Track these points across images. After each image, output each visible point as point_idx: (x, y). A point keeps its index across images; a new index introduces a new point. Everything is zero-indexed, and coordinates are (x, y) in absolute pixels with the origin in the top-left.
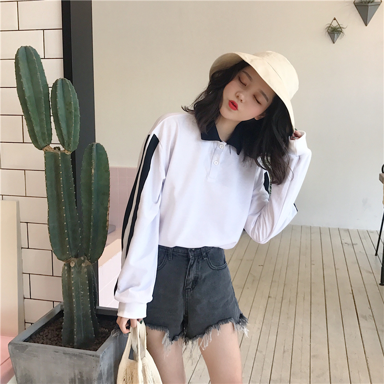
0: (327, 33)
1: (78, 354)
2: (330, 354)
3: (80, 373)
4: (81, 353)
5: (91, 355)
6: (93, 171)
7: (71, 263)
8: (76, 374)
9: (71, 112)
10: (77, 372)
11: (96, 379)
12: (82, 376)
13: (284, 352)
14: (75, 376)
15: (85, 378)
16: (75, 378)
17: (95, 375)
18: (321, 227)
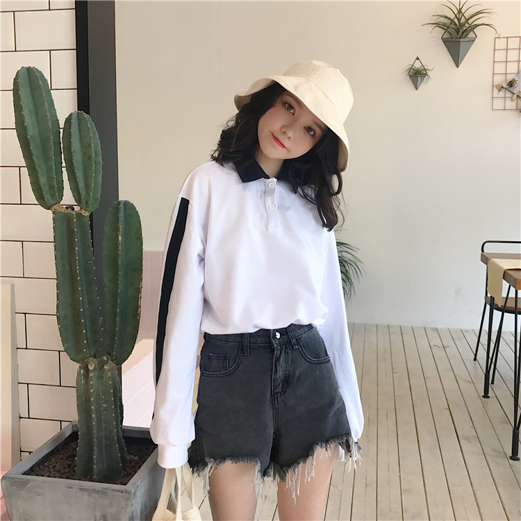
0: (408, 76)
3: (104, 516)
4: (105, 489)
5: (118, 491)
6: (120, 238)
7: (89, 365)
8: (98, 518)
9: (90, 158)
10: (99, 515)
13: (366, 486)
17: (125, 519)
18: (402, 325)
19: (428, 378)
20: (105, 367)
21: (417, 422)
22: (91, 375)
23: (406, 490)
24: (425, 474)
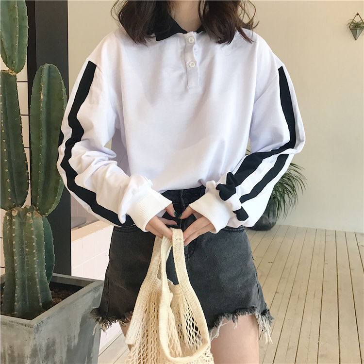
0: (349, 29)
1: (8, 322)
2: (341, 354)
3: (11, 347)
4: (12, 322)
5: (22, 324)
6: (42, 97)
7: (13, 212)
8: (6, 348)
9: (15, 19)
10: (7, 345)
11: (28, 355)
12: (12, 352)
13: (288, 349)
14: (4, 351)
15: (16, 354)
16: (4, 353)
17: (28, 351)
18: (337, 230)
19: (353, 269)
20: (28, 215)
21: (339, 302)
22: (14, 220)
23: (322, 356)
24: (341, 344)
